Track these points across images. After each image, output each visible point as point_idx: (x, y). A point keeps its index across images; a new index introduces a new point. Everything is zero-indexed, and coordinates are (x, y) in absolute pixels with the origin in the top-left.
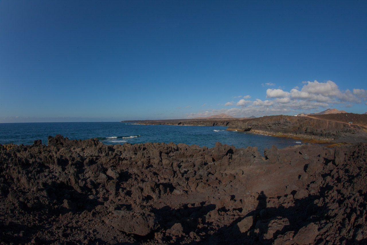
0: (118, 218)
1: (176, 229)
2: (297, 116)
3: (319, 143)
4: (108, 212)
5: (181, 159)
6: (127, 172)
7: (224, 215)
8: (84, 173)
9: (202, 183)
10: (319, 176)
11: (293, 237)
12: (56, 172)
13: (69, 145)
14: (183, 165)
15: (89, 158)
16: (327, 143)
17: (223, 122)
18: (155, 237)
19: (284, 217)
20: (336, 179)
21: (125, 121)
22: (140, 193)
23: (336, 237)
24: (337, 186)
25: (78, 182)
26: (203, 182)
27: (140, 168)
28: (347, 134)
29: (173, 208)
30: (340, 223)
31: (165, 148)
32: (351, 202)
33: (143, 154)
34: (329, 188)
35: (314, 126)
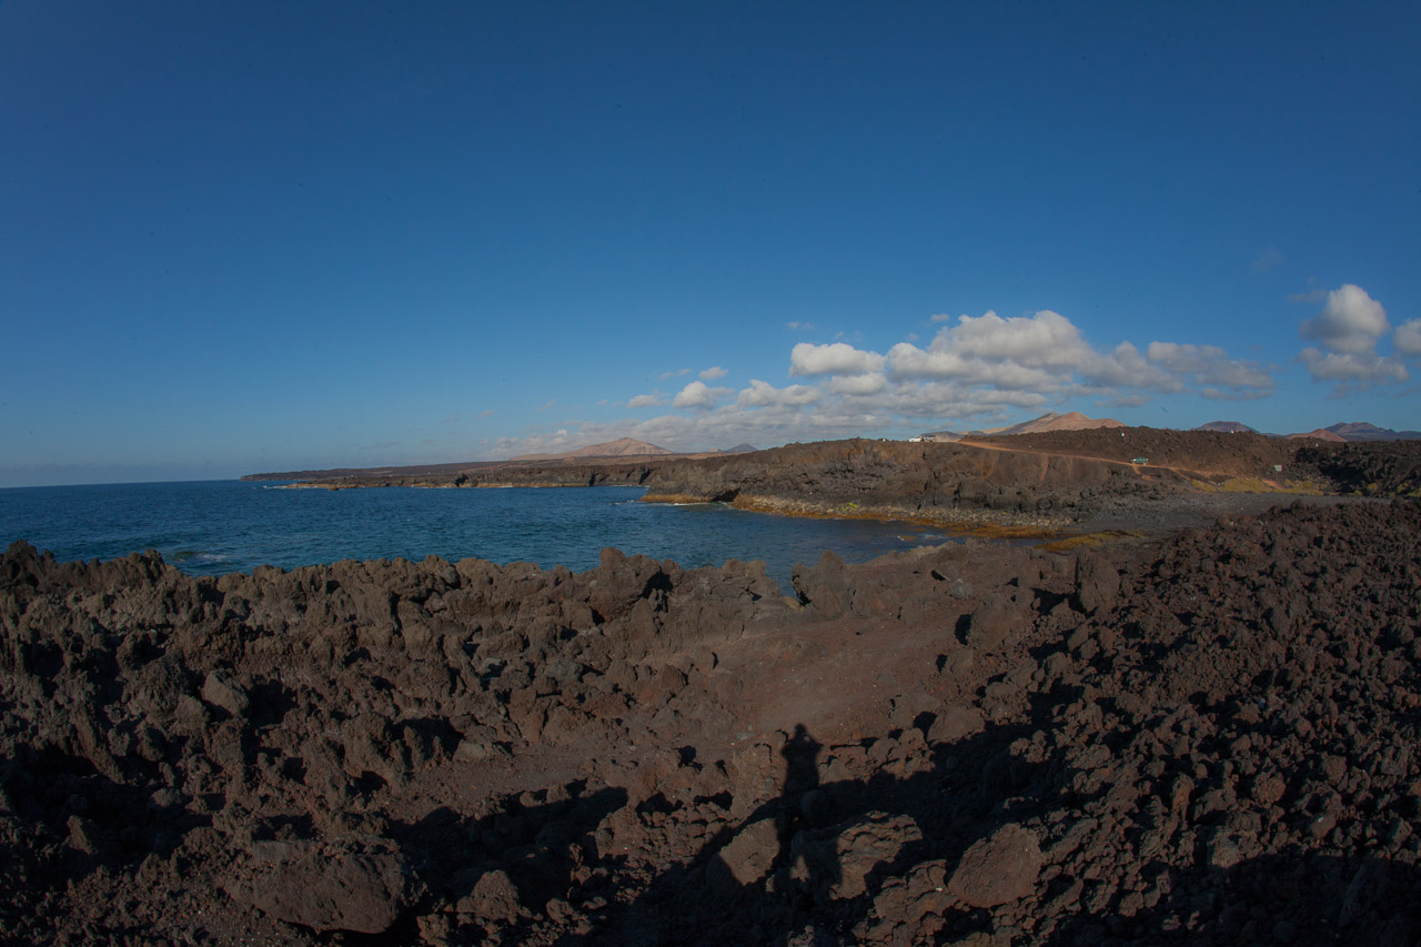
0: (270, 873)
1: (492, 896)
2: (919, 440)
3: (1011, 537)
4: (232, 853)
5: (474, 620)
6: (277, 685)
7: (666, 825)
8: (124, 699)
9: (561, 708)
10: (1018, 654)
11: (946, 880)
12: (24, 701)
13: (58, 585)
14: (482, 642)
15: (134, 636)
16: (1044, 536)
17: (627, 471)
18: (423, 934)
19: (898, 813)
20: (1092, 663)
21: (255, 476)
22: (336, 764)
23: (1124, 866)
24: (1097, 685)
25: (106, 737)
26: (567, 704)
27: (323, 663)
28: (1125, 500)
29: (468, 815)
30: (1130, 814)
31: (411, 580)
32: (1162, 739)
33: (328, 607)
34: (1064, 694)
35: (989, 474)
